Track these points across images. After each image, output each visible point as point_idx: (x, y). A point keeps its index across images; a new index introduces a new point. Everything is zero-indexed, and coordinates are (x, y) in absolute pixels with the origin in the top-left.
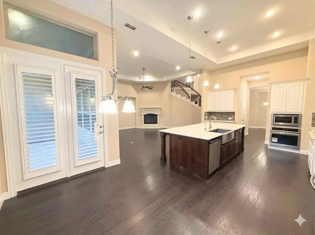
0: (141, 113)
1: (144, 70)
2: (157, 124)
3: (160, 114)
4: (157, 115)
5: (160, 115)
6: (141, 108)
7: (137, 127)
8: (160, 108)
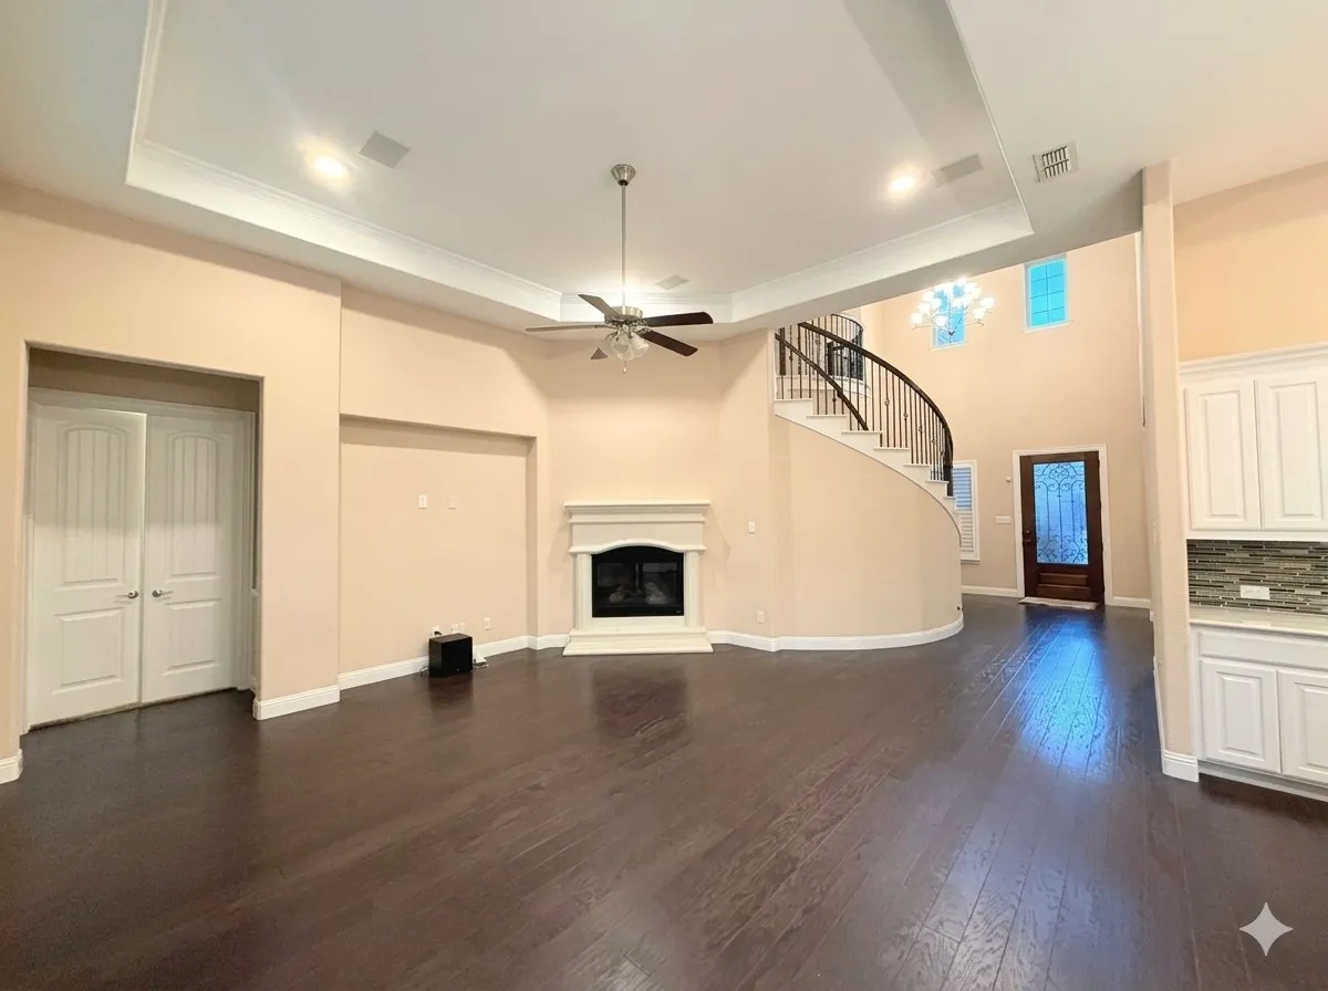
0: (571, 545)
1: (623, 183)
2: (682, 614)
3: (702, 547)
4: (678, 558)
5: (701, 552)
6: (570, 511)
7: (543, 642)
8: (702, 508)
